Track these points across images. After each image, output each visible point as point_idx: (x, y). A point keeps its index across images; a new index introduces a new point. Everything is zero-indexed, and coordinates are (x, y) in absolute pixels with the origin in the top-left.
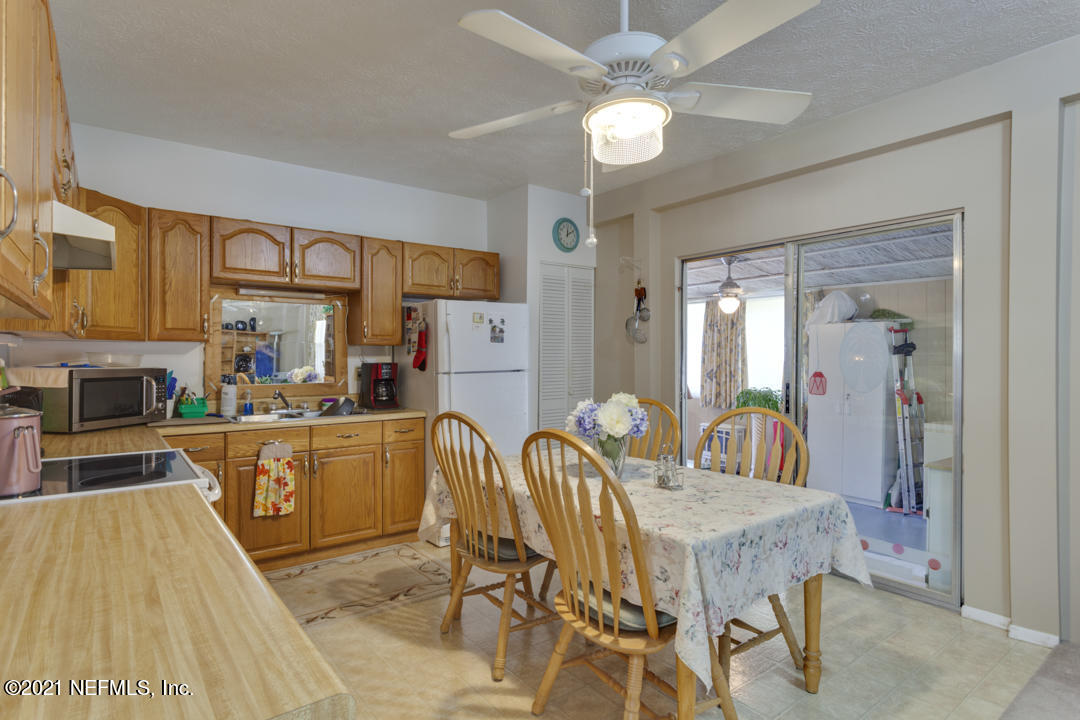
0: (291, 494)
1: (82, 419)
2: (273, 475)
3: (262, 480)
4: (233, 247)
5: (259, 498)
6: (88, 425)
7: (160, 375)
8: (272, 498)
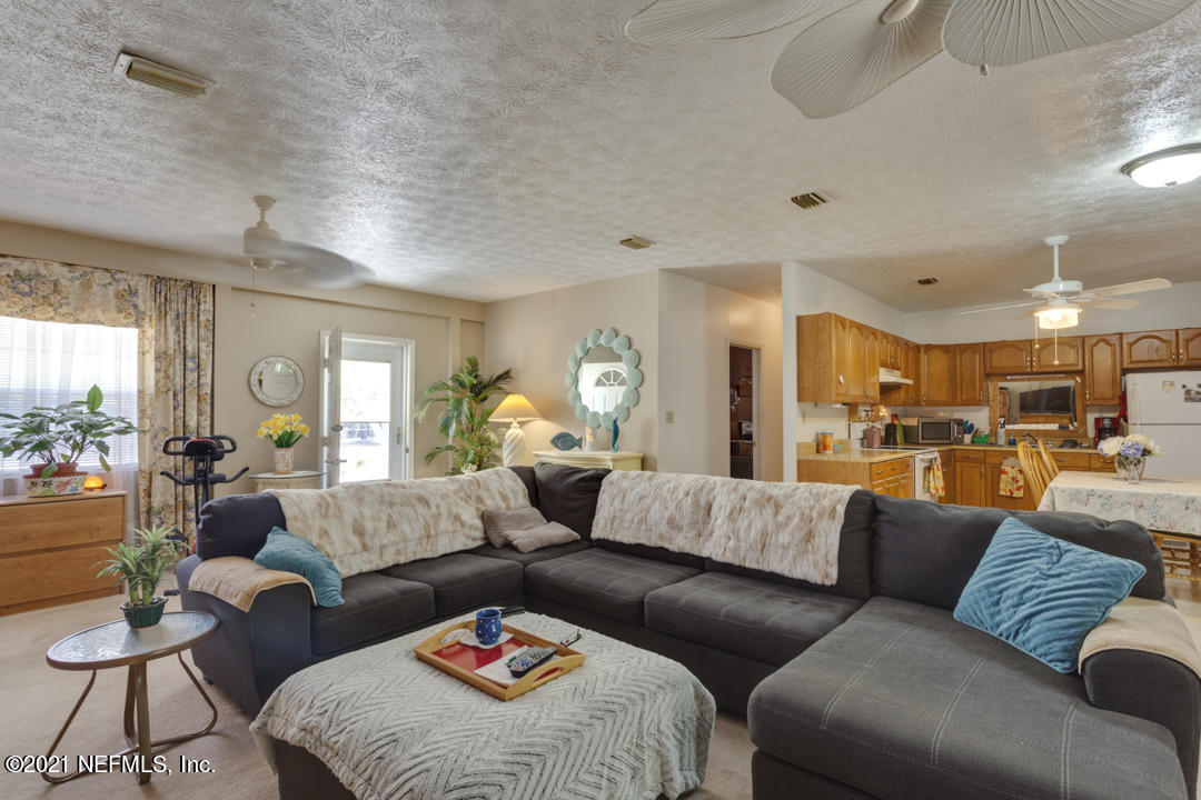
0: (1021, 487)
1: (923, 438)
2: (1010, 475)
3: (1003, 476)
4: (995, 356)
5: (1002, 486)
6: (925, 441)
7: (960, 423)
8: (1010, 487)
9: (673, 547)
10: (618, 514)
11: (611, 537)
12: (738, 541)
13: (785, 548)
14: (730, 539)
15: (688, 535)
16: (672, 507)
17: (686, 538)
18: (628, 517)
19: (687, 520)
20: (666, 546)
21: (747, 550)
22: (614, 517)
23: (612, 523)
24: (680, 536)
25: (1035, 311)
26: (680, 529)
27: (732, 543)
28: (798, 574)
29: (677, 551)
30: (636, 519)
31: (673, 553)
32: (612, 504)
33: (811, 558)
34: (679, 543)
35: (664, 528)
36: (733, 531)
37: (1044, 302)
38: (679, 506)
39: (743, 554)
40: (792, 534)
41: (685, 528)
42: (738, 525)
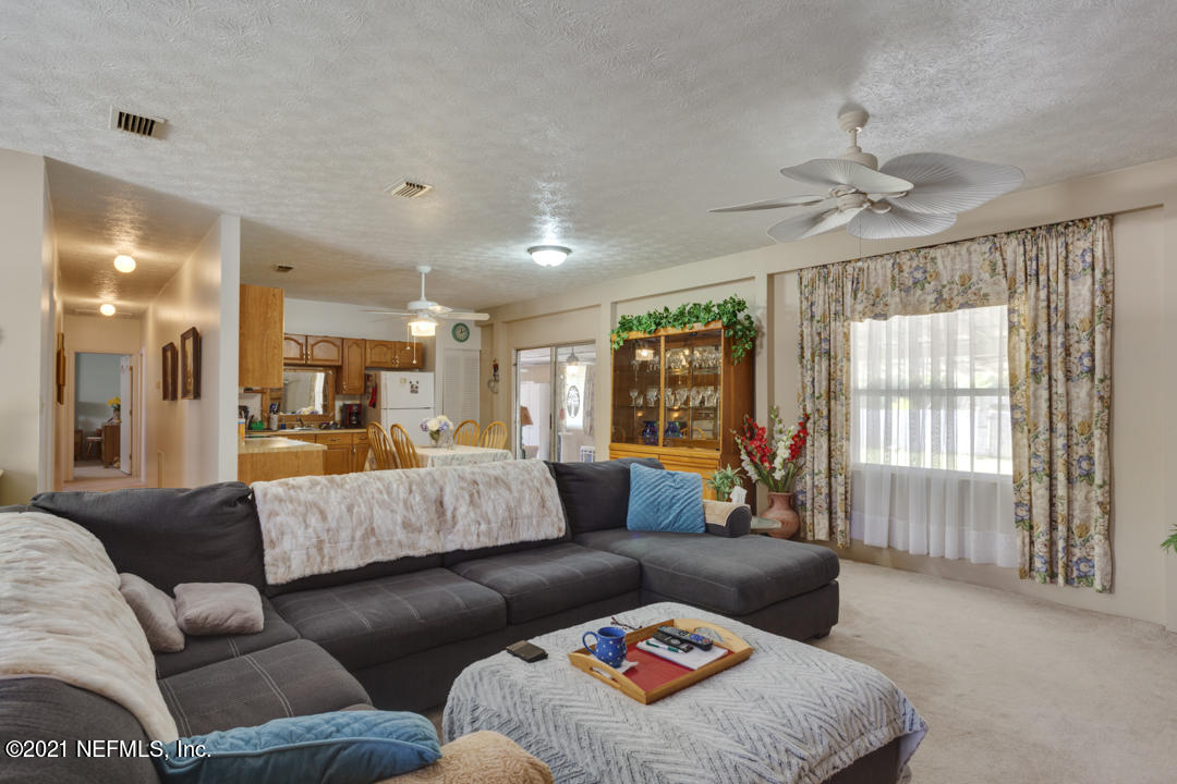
9: (420, 552)
10: (324, 536)
11: (325, 569)
12: (489, 523)
13: (530, 517)
14: (479, 524)
15: (430, 534)
16: (400, 508)
17: (430, 538)
18: (344, 535)
19: (424, 519)
20: (411, 553)
21: (500, 529)
22: (321, 542)
23: (320, 550)
24: (422, 537)
25: (410, 321)
26: (420, 531)
27: (483, 527)
28: (542, 536)
29: (425, 554)
30: (358, 534)
31: (421, 558)
32: (307, 527)
33: (549, 519)
34: (425, 545)
35: (401, 535)
36: (482, 517)
37: (415, 314)
38: (408, 506)
39: (495, 535)
40: (531, 504)
41: (425, 528)
42: (484, 509)
